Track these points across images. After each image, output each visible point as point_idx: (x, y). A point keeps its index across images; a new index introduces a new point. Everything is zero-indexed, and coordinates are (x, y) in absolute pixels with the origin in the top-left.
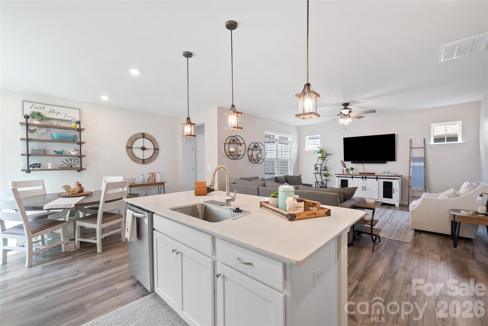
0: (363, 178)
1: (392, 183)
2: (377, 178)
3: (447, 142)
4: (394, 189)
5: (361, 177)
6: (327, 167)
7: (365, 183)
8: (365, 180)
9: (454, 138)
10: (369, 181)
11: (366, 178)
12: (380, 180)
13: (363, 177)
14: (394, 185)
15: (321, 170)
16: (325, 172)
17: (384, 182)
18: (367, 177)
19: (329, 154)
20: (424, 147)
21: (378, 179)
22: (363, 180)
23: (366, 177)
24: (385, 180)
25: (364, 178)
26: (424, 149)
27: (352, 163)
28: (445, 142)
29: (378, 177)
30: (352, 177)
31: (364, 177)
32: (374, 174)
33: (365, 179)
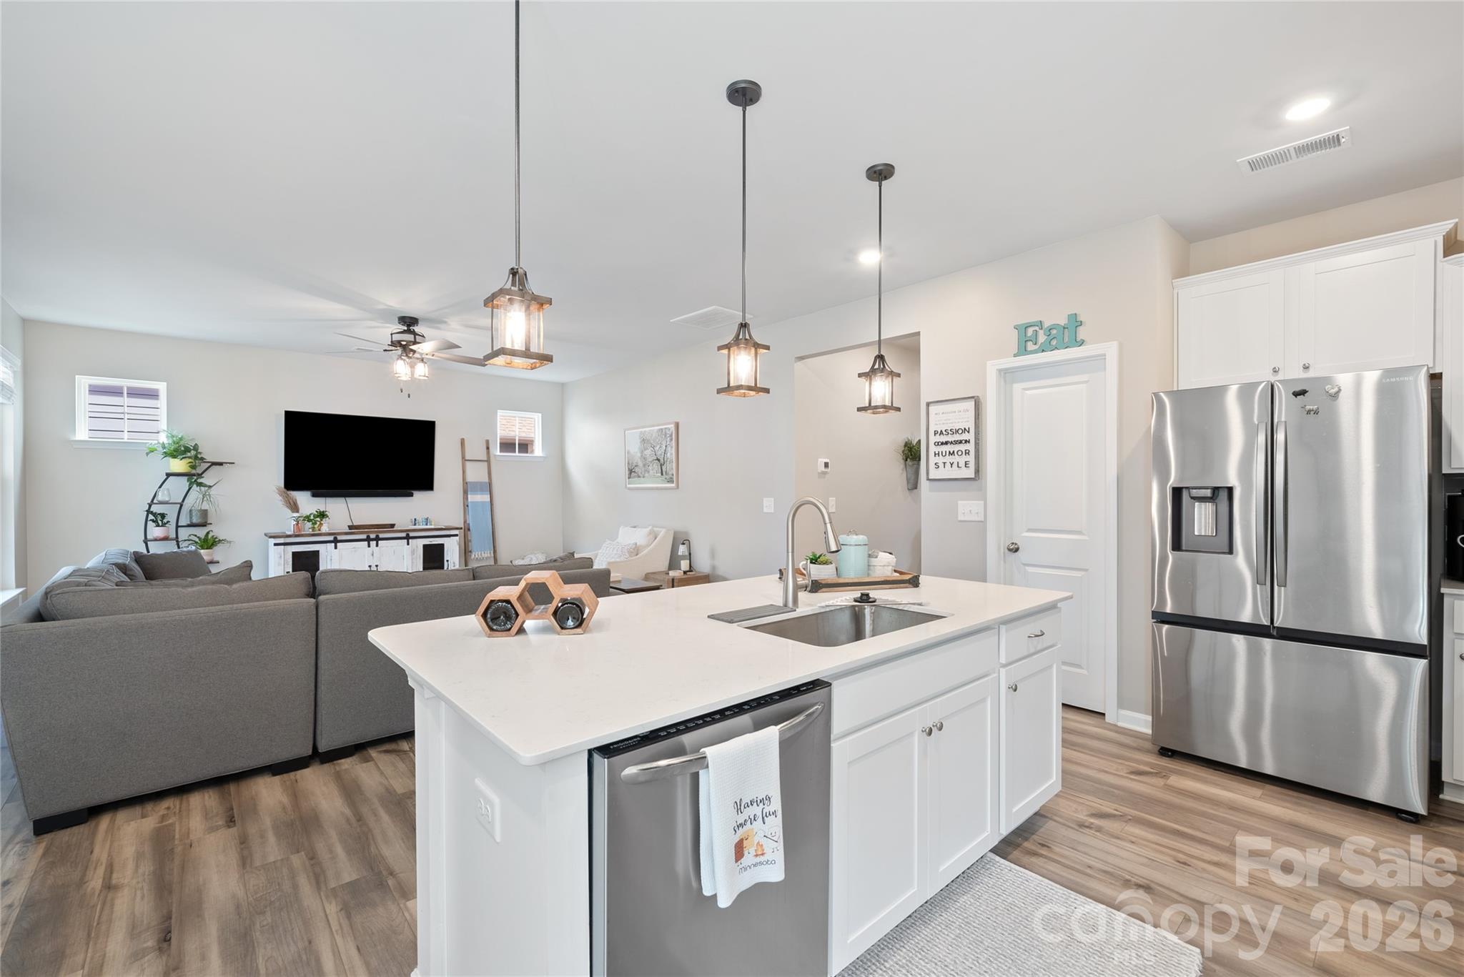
0: (368, 540)
1: (442, 546)
2: (408, 538)
3: (519, 452)
4: (448, 561)
5: (364, 536)
6: (209, 513)
7: (375, 555)
8: (377, 546)
9: (525, 446)
10: (387, 547)
11: (377, 539)
12: (415, 541)
13: (368, 537)
14: (447, 551)
15: (177, 526)
16: (201, 532)
17: (425, 547)
18: (381, 536)
19: (221, 464)
20: (486, 459)
21: (410, 540)
22: (369, 546)
23: (377, 536)
24: (427, 541)
25: (373, 540)
26: (486, 463)
27: (314, 495)
28: (515, 452)
29: (412, 534)
30: (336, 541)
31: (373, 536)
32: (393, 526)
33: (375, 542)
